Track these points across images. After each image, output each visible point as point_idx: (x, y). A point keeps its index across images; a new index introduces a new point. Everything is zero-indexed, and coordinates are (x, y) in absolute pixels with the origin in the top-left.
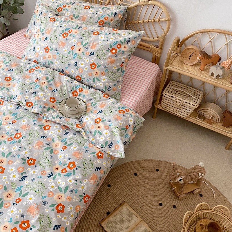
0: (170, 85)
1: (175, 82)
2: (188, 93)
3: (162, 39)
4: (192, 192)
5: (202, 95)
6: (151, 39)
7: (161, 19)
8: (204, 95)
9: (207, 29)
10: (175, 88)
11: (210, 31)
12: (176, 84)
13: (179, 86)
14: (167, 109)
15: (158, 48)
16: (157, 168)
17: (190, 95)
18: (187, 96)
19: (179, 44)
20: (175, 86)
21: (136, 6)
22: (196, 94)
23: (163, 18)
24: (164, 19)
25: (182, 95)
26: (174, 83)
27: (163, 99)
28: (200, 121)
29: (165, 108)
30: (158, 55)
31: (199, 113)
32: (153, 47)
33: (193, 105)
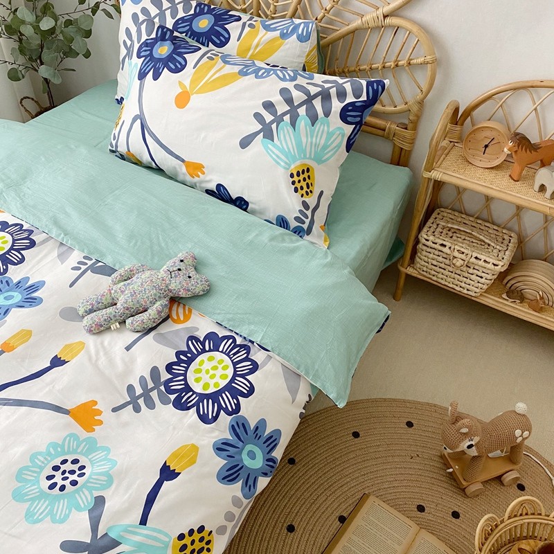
0: (436, 218)
1: (450, 211)
2: (481, 237)
3: (415, 109)
4: (499, 479)
5: (517, 241)
6: (390, 109)
7: (415, 61)
8: (521, 242)
9: (527, 82)
10: (450, 225)
11: (534, 85)
12: (451, 216)
13: (459, 220)
14: (431, 276)
15: (406, 129)
16: (410, 420)
17: (487, 241)
18: (479, 242)
19: (458, 117)
20: (449, 220)
21: (353, 32)
22: (500, 240)
23: (418, 58)
24: (421, 60)
25: (465, 241)
26: (446, 213)
27: (420, 250)
28: (513, 305)
29: (425, 273)
30: (406, 147)
31: (509, 285)
32: (394, 127)
33: (495, 265)
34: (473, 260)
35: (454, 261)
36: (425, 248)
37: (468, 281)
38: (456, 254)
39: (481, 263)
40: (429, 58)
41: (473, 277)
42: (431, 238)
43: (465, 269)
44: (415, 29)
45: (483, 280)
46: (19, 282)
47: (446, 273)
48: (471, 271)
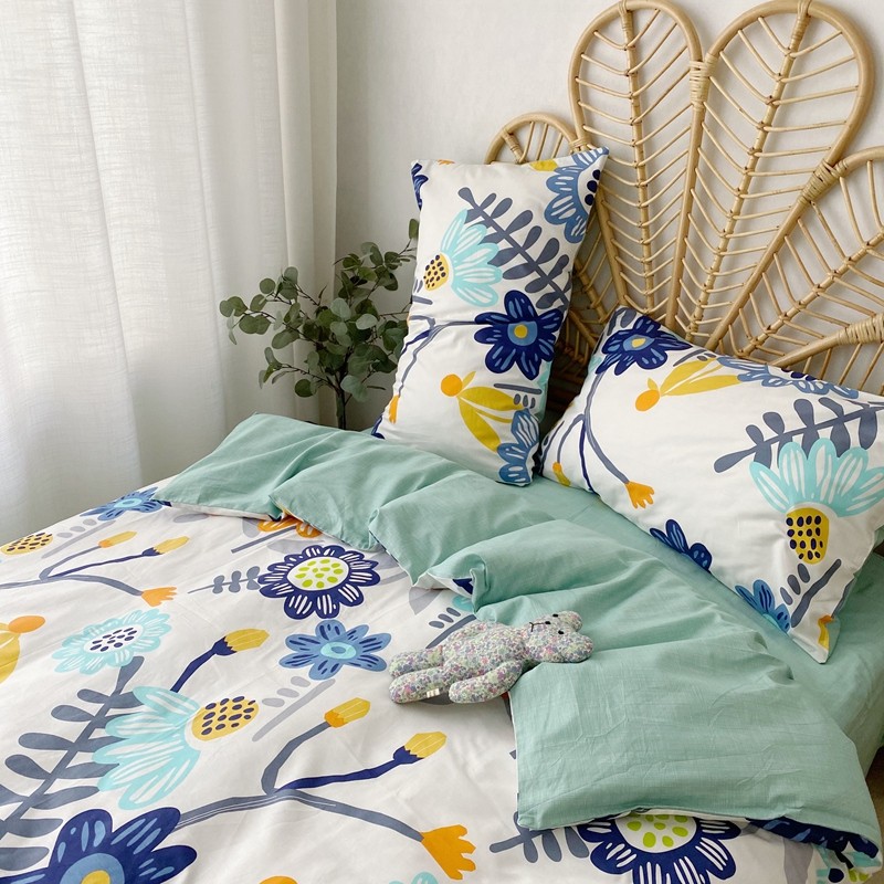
21: (832, 347)
46: (354, 632)
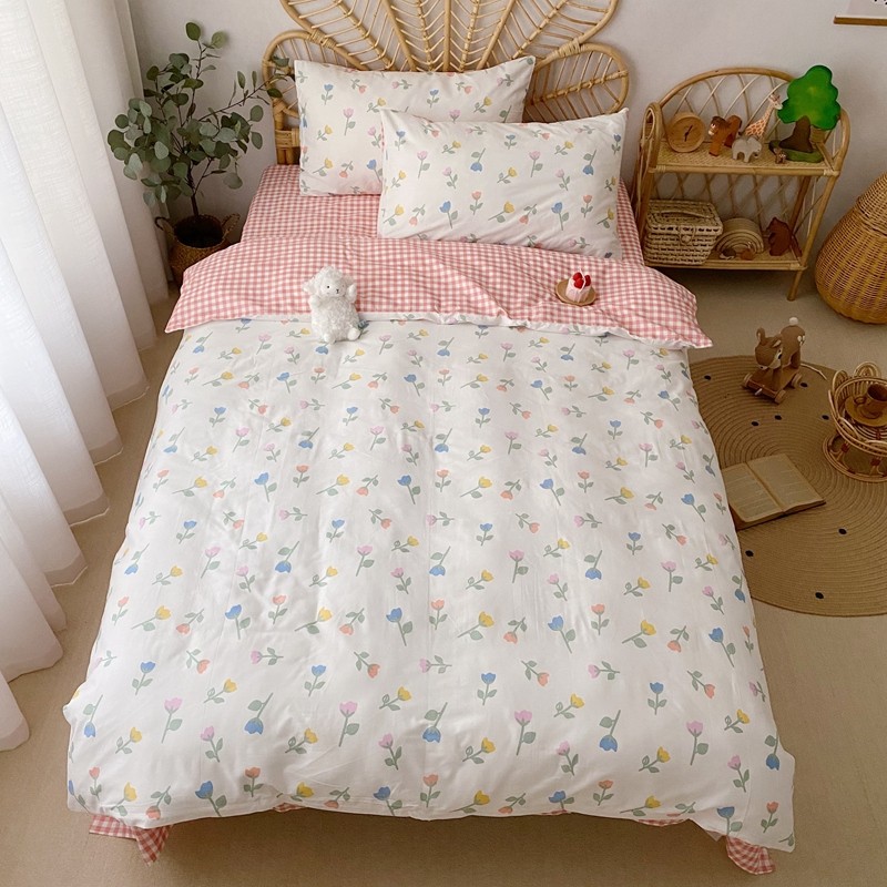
2: (691, 213)
5: (714, 208)
7: (611, 77)
10: (662, 211)
11: (710, 75)
13: (663, 205)
17: (697, 214)
20: (656, 208)
22: (703, 211)
23: (613, 74)
24: (616, 75)
28: (731, 261)
29: (655, 261)
33: (716, 230)
34: (698, 233)
35: (684, 239)
36: (654, 236)
37: (695, 253)
38: (683, 232)
39: (705, 233)
40: (623, 73)
41: (699, 248)
42: (660, 225)
43: (691, 243)
44: (609, 51)
45: (707, 248)
47: (676, 252)
48: (696, 243)
